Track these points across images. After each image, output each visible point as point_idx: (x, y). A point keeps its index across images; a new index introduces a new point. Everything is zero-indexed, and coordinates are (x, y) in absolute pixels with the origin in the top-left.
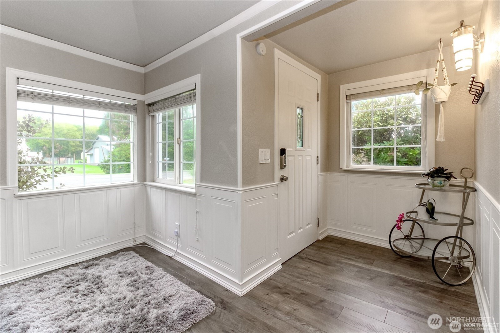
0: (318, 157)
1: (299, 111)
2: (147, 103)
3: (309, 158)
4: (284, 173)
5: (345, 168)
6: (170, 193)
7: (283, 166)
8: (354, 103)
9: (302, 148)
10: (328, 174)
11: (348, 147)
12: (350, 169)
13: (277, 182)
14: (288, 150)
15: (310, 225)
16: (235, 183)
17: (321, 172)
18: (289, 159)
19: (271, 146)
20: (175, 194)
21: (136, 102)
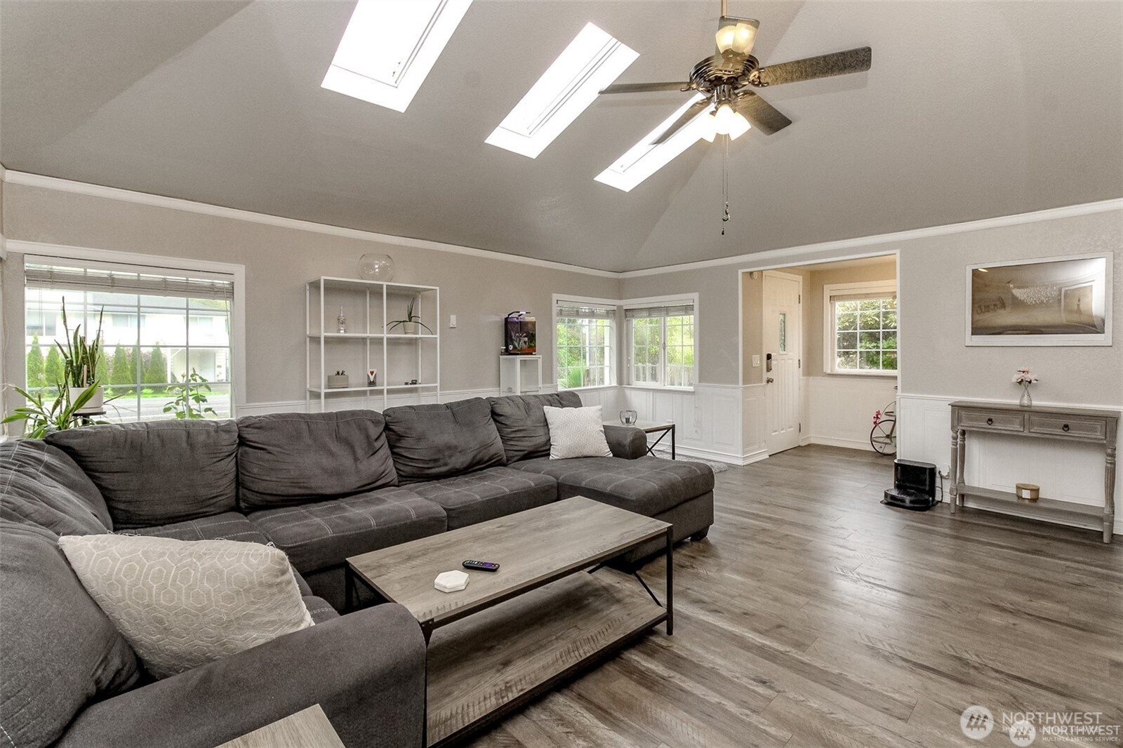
0: (799, 361)
1: (782, 317)
2: (625, 308)
3: (791, 361)
4: (770, 375)
5: (829, 372)
6: (659, 395)
7: (769, 369)
8: (838, 304)
9: (784, 352)
10: (811, 378)
11: (833, 349)
12: (834, 373)
13: (765, 383)
14: (773, 355)
15: (792, 429)
16: (737, 382)
17: (803, 376)
18: (773, 362)
19: (761, 353)
20: (666, 395)
21: (615, 308)
